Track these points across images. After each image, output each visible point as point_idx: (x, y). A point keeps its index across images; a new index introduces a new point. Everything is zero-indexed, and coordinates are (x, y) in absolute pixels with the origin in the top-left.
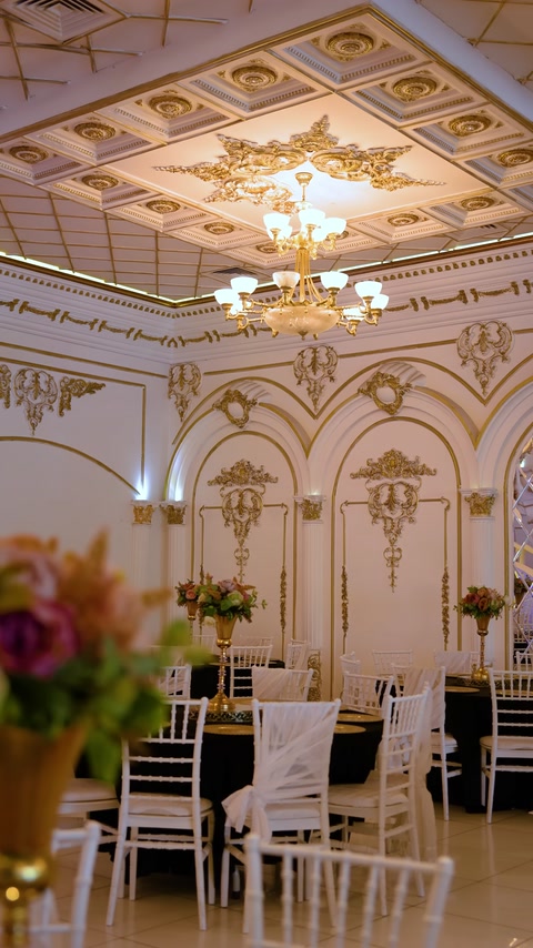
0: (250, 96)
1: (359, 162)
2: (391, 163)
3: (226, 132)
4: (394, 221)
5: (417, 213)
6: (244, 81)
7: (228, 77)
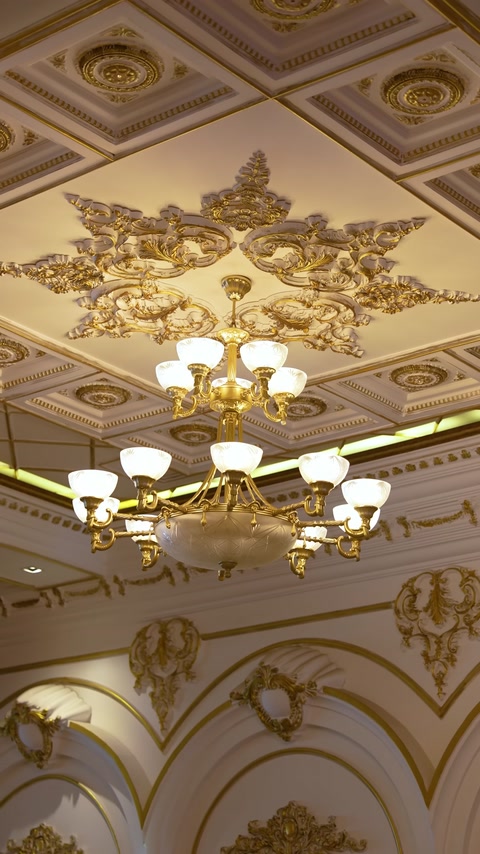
0: (117, 112)
1: (329, 251)
2: (388, 255)
3: (82, 187)
4: (404, 378)
5: (445, 362)
6: (99, 78)
7: (70, 70)
